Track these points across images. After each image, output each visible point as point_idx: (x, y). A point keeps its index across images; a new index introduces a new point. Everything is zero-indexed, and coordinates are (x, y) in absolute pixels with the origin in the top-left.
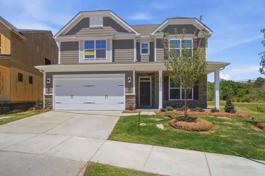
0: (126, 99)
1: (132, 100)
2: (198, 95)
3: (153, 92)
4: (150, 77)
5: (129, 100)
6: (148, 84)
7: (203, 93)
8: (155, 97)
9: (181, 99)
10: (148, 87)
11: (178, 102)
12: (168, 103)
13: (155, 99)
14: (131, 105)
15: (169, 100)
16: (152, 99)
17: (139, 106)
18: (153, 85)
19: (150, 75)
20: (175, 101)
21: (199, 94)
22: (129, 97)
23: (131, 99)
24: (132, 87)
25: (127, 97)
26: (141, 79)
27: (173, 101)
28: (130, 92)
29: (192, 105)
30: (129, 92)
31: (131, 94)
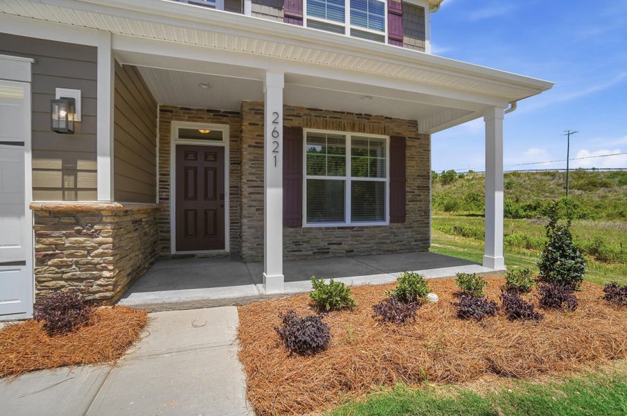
0: (39, 236)
1: (90, 243)
2: (405, 205)
3: (236, 191)
4: (225, 129)
5: (67, 242)
6: (215, 157)
7: (418, 198)
8: (245, 212)
9: (348, 222)
10: (215, 170)
11: (337, 233)
12: (299, 238)
13: (245, 221)
14: (80, 280)
15: (305, 224)
16: (232, 222)
17: (173, 251)
18: (237, 162)
19: (225, 119)
20: (327, 228)
21: (407, 202)
22: (66, 220)
23: (79, 233)
24: (92, 155)
25: (46, 220)
26: (184, 134)
27: (320, 229)
28: (76, 189)
29: (385, 243)
30: (63, 189)
31: (83, 203)
